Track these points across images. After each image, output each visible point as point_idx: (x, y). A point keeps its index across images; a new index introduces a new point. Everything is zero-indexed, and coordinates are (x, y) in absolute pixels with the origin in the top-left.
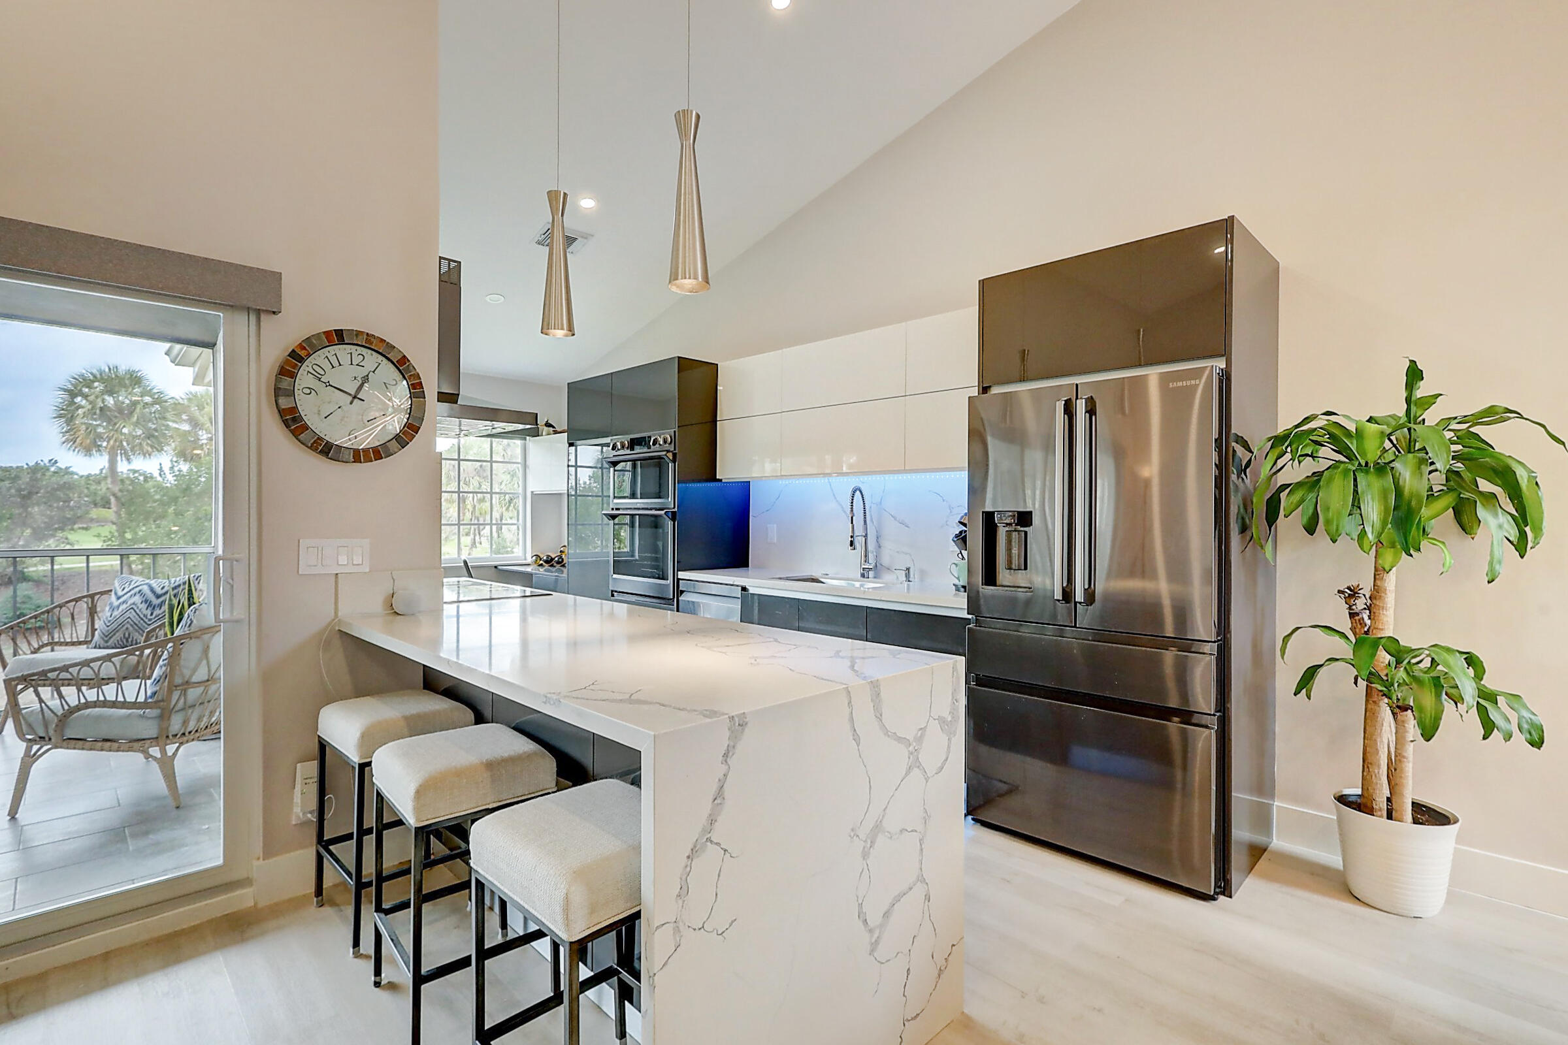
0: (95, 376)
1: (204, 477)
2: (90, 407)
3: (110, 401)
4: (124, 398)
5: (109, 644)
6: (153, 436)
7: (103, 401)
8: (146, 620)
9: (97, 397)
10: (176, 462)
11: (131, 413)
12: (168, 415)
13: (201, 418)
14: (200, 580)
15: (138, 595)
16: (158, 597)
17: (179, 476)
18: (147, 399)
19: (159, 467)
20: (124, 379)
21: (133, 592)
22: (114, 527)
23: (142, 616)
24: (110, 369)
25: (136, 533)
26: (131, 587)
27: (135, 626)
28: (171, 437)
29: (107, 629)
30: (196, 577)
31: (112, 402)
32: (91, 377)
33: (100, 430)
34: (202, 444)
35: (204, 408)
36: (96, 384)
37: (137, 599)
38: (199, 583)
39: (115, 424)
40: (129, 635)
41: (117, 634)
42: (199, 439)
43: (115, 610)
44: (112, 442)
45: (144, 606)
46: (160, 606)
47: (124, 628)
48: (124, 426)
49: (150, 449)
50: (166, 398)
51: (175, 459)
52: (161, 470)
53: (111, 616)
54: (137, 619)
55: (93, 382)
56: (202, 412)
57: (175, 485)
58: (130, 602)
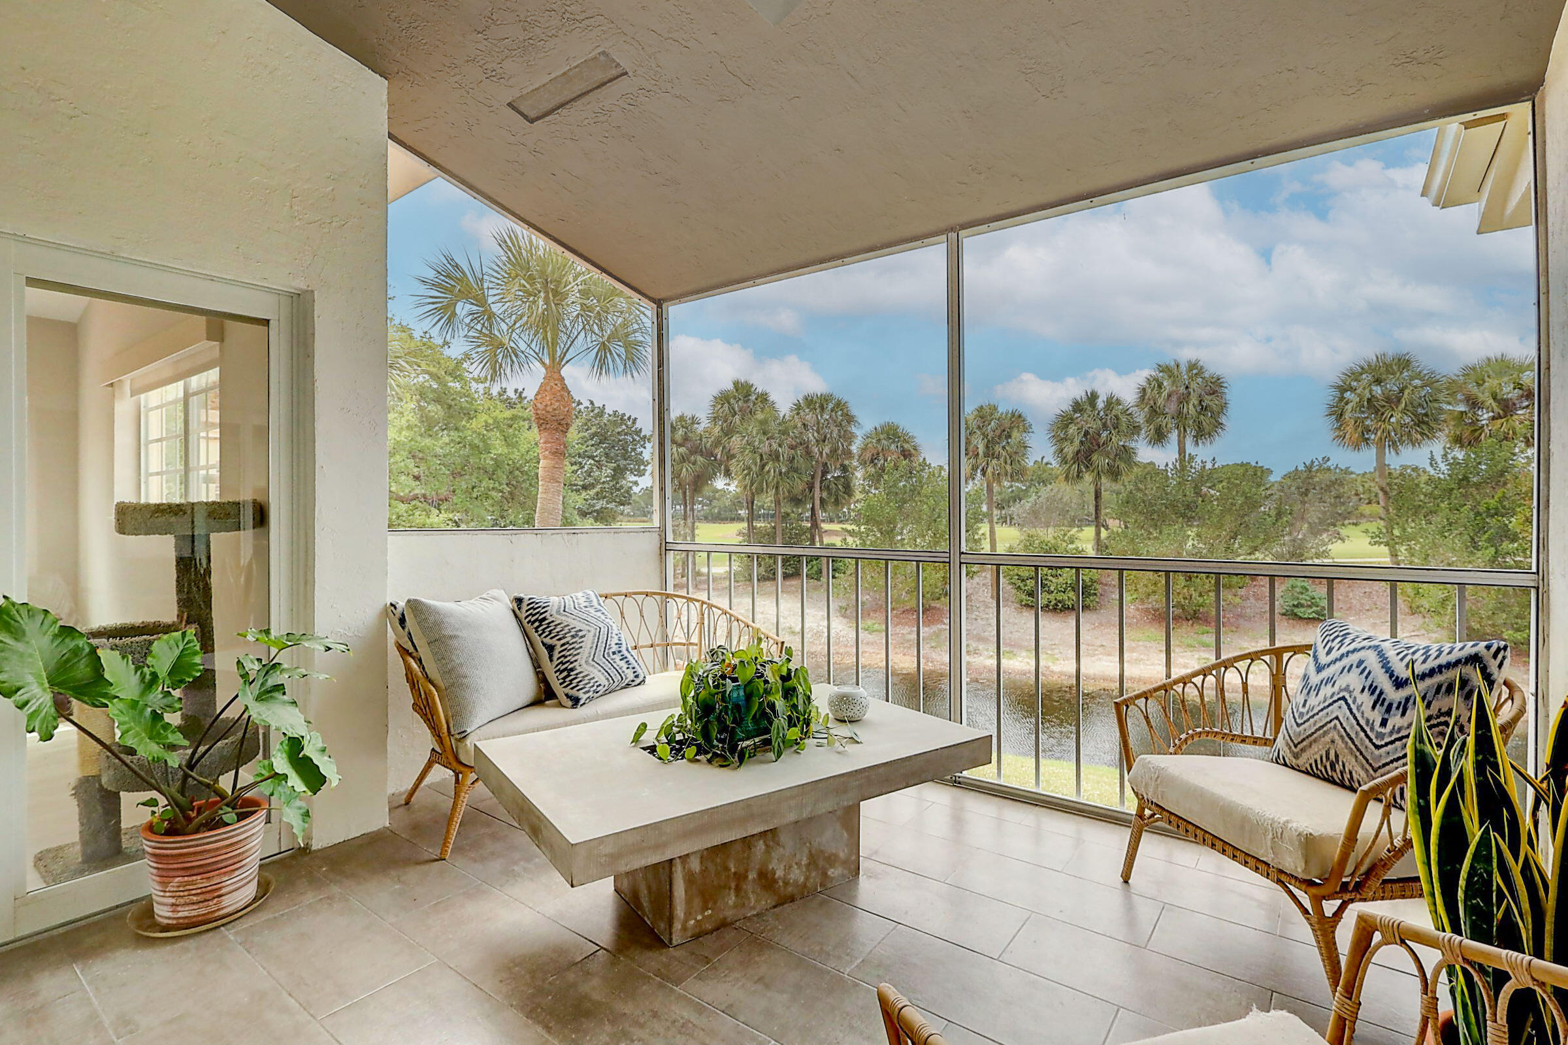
0: (1362, 368)
1: (1485, 464)
2: (1358, 400)
3: (1377, 390)
4: (1392, 386)
5: (1301, 761)
6: (1424, 422)
7: (1371, 391)
8: (1372, 736)
9: (1364, 389)
10: (1449, 448)
11: (1399, 401)
12: (1441, 397)
13: (1480, 395)
14: (1504, 658)
15: (1356, 671)
16: (1399, 684)
17: (1454, 464)
18: (1417, 382)
19: (1429, 456)
20: (1391, 365)
21: (1346, 662)
22: (1382, 523)
23: (1363, 723)
24: (1377, 358)
25: (1404, 530)
26: (1344, 650)
27: (1347, 739)
28: (1445, 421)
29: (1298, 730)
30: (1493, 649)
31: (1379, 392)
32: (1360, 370)
33: (1368, 422)
34: (1483, 426)
35: (1484, 382)
36: (1364, 376)
37: (1354, 680)
38: (1500, 666)
39: (1383, 414)
40: (1337, 756)
41: (1315, 748)
42: (1478, 420)
43: (1313, 693)
44: (1379, 433)
45: (1367, 700)
46: (1404, 707)
47: (1328, 739)
48: (1392, 416)
49: (1419, 437)
50: (1438, 377)
51: (1448, 446)
52: (1432, 459)
53: (1304, 705)
54: (1352, 727)
55: (1361, 374)
56: (1482, 388)
57: (1449, 475)
58: (1341, 682)
